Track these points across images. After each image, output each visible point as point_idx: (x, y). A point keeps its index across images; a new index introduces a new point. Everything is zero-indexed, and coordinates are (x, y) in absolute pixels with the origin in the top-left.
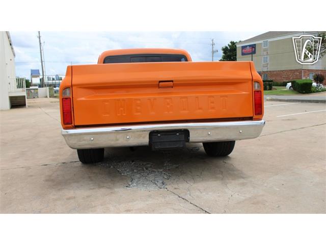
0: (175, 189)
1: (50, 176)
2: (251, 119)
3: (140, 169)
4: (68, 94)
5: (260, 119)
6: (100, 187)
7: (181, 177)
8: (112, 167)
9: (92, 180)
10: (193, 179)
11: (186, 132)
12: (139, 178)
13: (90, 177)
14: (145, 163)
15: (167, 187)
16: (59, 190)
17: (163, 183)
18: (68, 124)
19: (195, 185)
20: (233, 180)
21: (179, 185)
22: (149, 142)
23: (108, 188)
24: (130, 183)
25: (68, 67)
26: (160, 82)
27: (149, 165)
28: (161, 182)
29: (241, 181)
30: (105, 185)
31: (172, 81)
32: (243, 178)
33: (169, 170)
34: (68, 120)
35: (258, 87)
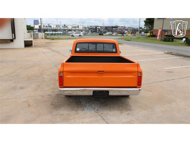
0: (102, 113)
2: (136, 87)
3: (89, 100)
4: (62, 75)
5: (140, 88)
6: (73, 110)
7: (105, 107)
8: (78, 99)
9: (69, 106)
10: (110, 109)
11: (108, 92)
12: (88, 106)
13: (68, 104)
14: (91, 98)
15: (98, 112)
16: (57, 110)
17: (97, 110)
18: (61, 86)
19: (110, 112)
20: (126, 111)
21: (104, 112)
22: (93, 94)
23: (76, 111)
24: (84, 109)
26: (99, 71)
27: (93, 99)
28: (97, 109)
29: (129, 112)
30: (74, 109)
31: (104, 71)
32: (130, 110)
33: (101, 103)
34: (61, 84)
35: (140, 74)
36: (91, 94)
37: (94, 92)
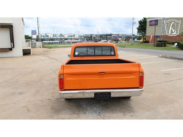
0: (104, 116)
1: (52, 106)
2: (138, 88)
3: (90, 103)
4: (62, 77)
5: (142, 88)
6: (74, 114)
7: (107, 110)
8: (78, 102)
9: (70, 109)
10: (112, 111)
11: (110, 93)
12: (90, 109)
13: (69, 108)
14: (92, 101)
15: (101, 115)
16: (58, 114)
17: (99, 112)
18: (61, 88)
19: (112, 115)
20: (128, 113)
21: (106, 114)
22: (94, 97)
23: (77, 114)
24: (86, 112)
25: (62, 66)
26: (100, 73)
27: (94, 102)
28: (98, 112)
29: (132, 114)
30: (76, 112)
31: (105, 72)
32: (133, 112)
33: (102, 105)
34: (62, 86)
35: (142, 74)
36: (93, 96)
37: (96, 94)
